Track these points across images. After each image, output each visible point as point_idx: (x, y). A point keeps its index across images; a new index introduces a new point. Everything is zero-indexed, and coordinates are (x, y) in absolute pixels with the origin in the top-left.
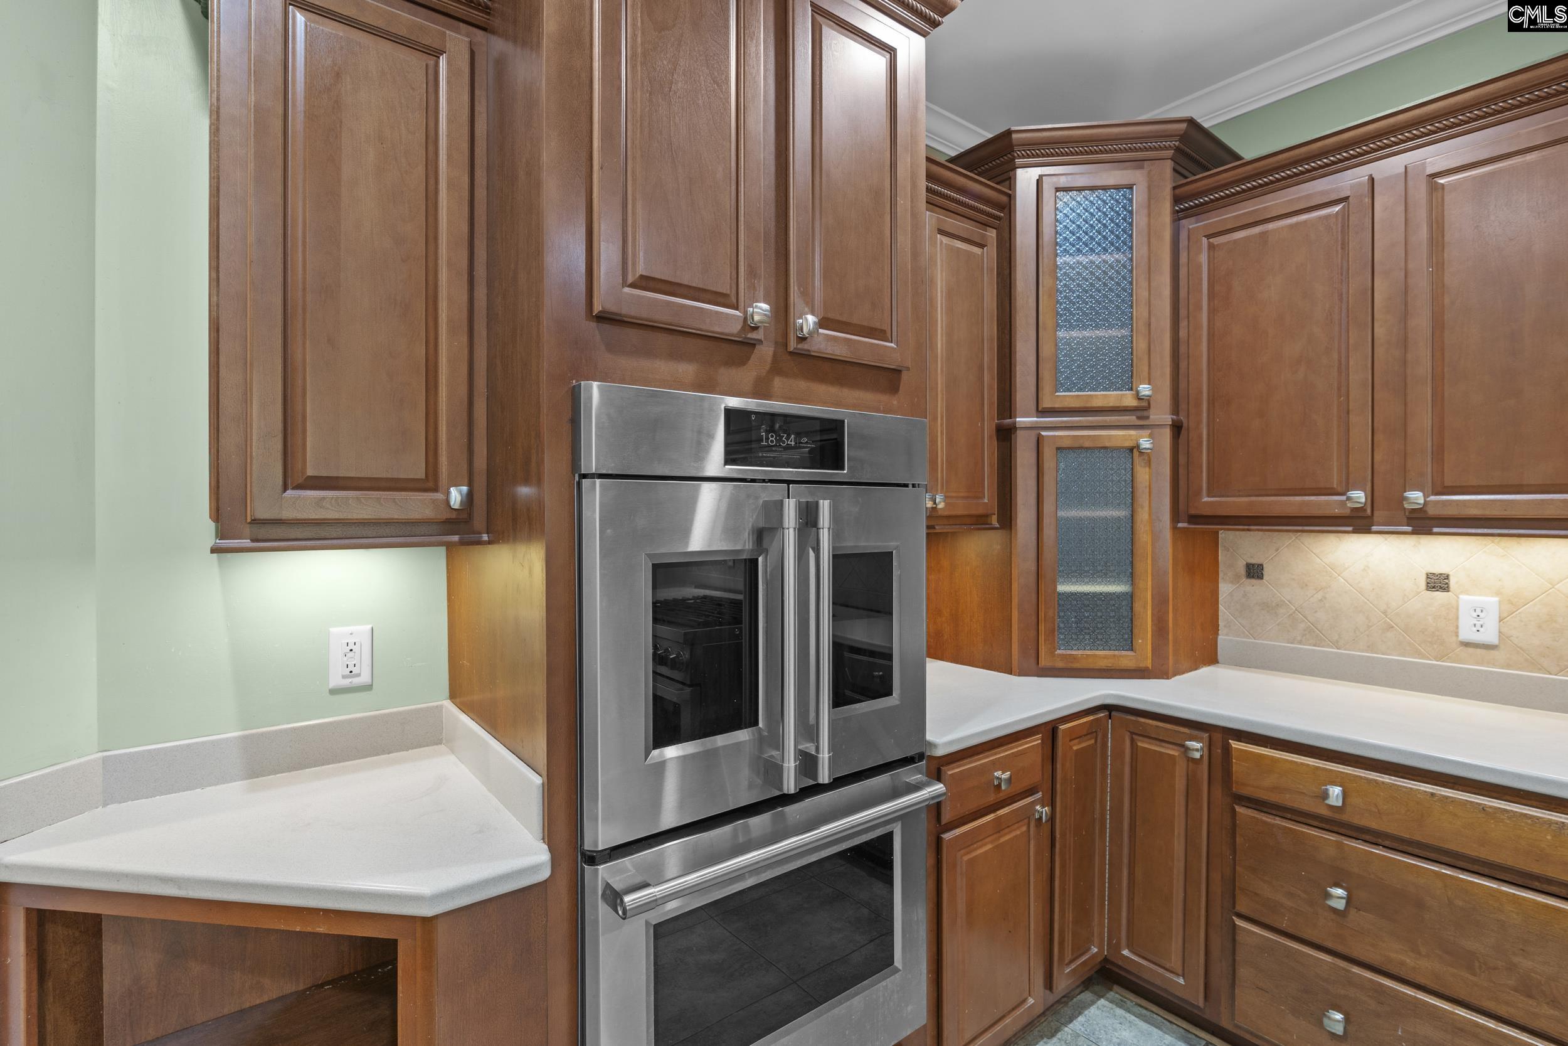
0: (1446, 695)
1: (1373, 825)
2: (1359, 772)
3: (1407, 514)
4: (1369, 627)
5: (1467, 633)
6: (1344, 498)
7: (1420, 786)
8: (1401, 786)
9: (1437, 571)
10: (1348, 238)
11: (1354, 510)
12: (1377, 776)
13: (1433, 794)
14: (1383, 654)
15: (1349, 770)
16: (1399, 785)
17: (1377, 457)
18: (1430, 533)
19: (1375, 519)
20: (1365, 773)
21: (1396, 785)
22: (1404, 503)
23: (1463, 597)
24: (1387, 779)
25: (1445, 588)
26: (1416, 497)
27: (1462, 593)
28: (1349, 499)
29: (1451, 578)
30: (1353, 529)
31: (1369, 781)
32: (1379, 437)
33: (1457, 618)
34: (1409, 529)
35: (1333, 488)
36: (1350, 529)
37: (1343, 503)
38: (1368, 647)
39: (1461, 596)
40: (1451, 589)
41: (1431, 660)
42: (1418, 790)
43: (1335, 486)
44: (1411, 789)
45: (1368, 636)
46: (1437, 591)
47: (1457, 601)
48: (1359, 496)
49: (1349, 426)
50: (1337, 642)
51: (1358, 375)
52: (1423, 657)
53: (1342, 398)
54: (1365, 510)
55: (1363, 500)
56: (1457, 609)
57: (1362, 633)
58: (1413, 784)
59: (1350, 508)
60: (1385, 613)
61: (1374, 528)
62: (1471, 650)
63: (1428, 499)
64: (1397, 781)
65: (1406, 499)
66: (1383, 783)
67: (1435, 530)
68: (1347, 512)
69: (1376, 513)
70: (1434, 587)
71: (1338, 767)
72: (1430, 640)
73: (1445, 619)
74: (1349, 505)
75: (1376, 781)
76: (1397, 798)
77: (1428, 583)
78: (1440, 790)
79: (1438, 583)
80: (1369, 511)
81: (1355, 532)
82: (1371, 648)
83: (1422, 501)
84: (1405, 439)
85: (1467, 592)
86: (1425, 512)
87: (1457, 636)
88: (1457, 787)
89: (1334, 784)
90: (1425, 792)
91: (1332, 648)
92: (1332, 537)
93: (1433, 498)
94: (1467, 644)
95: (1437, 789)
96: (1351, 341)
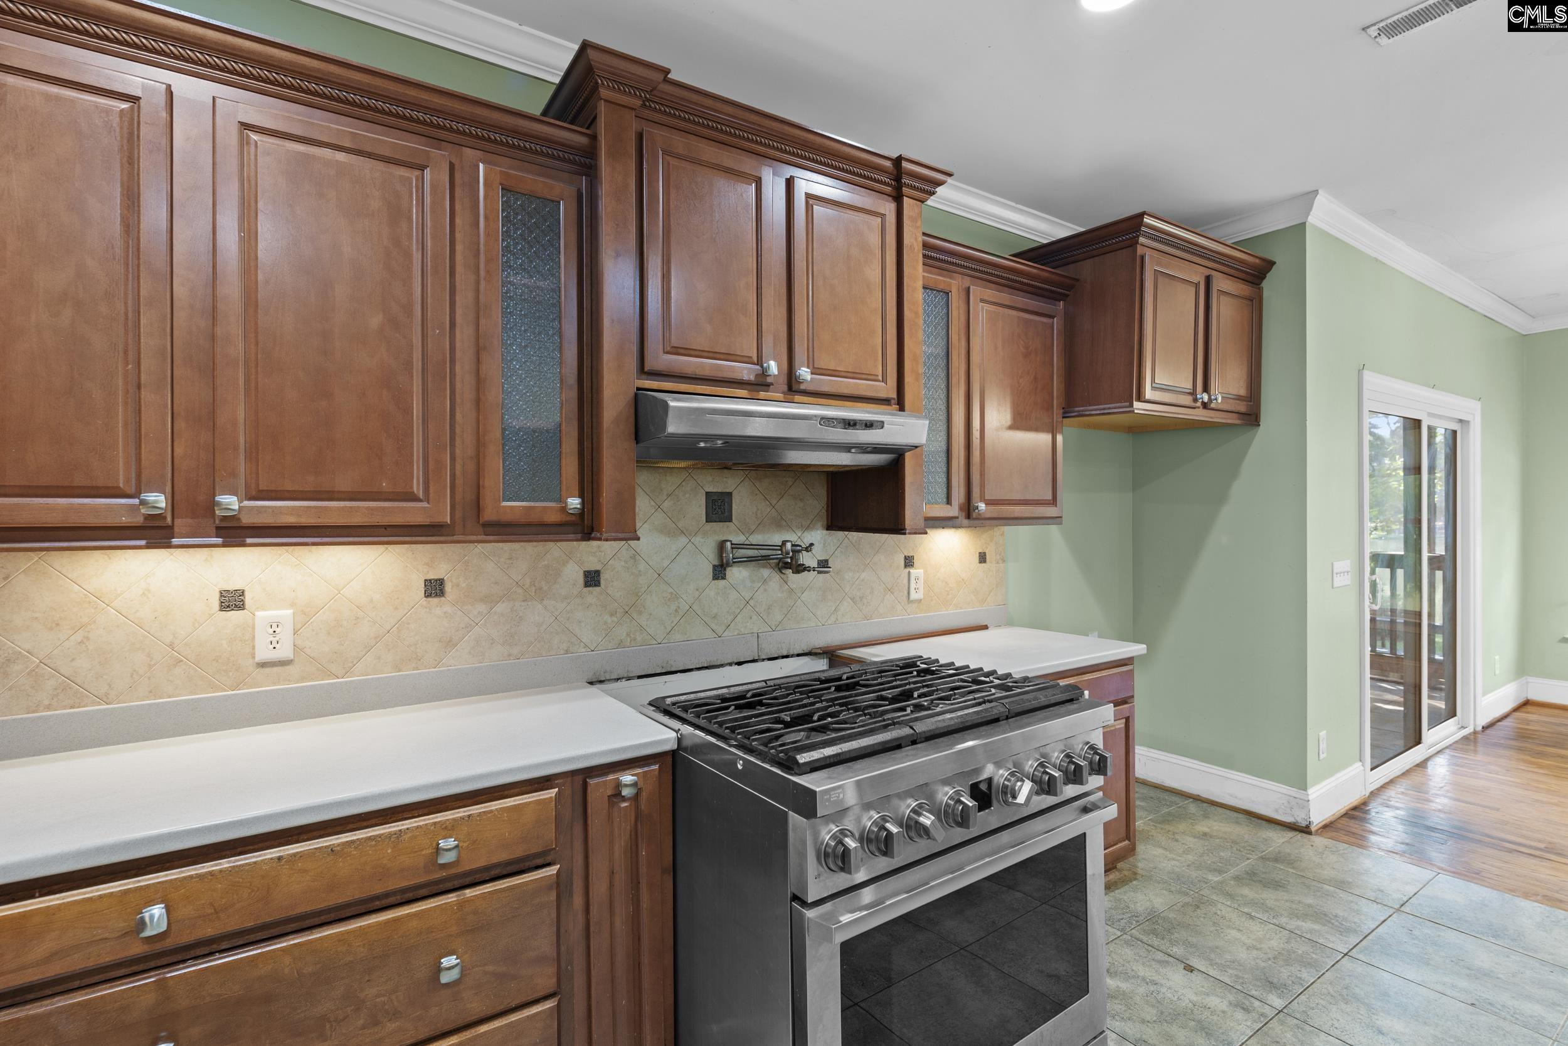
0: (244, 727)
1: (209, 931)
2: (188, 871)
3: (217, 522)
4: (150, 666)
5: (264, 653)
6: (136, 501)
7: (265, 855)
8: (242, 865)
9: (231, 587)
10: (139, 154)
11: (149, 517)
12: (212, 866)
13: (280, 858)
14: (170, 697)
15: (173, 874)
16: (240, 865)
17: (179, 451)
18: (244, 545)
19: (176, 529)
20: (195, 869)
21: (237, 866)
22: (216, 508)
23: (260, 614)
24: (225, 864)
25: (240, 606)
26: (230, 502)
27: (258, 609)
28: (143, 503)
29: (246, 593)
30: (147, 543)
31: (200, 877)
32: (180, 424)
33: (254, 638)
34: (219, 540)
35: (118, 488)
36: (143, 543)
37: (133, 509)
38: (151, 692)
39: (257, 613)
40: (247, 607)
41: (226, 691)
42: (262, 861)
43: (121, 485)
44: (255, 863)
45: (149, 678)
46: (233, 610)
47: (253, 619)
48: (158, 500)
49: (140, 406)
50: (107, 694)
51: (150, 341)
52: (215, 688)
53: (130, 366)
54: (165, 518)
55: (163, 505)
56: (254, 628)
57: (142, 676)
58: (257, 857)
59: (144, 514)
60: (171, 645)
61: (175, 541)
62: (267, 670)
63: (242, 505)
64: (239, 860)
65: (219, 504)
66: (221, 871)
67: (249, 541)
68: (139, 520)
69: (178, 522)
70: (228, 606)
71: (158, 877)
72: (224, 668)
73: (241, 641)
74: (143, 511)
75: (211, 873)
76: (239, 882)
77: (222, 602)
78: (288, 849)
79: (232, 601)
80: (169, 519)
81: (148, 547)
82: (153, 693)
83: (237, 507)
84: (214, 430)
85: (263, 608)
86: (239, 519)
87: (254, 658)
88: (301, 837)
89: (151, 903)
90: (271, 859)
91: (100, 704)
92: (97, 554)
93: (246, 503)
94: (263, 665)
95: (284, 850)
96: (143, 292)
